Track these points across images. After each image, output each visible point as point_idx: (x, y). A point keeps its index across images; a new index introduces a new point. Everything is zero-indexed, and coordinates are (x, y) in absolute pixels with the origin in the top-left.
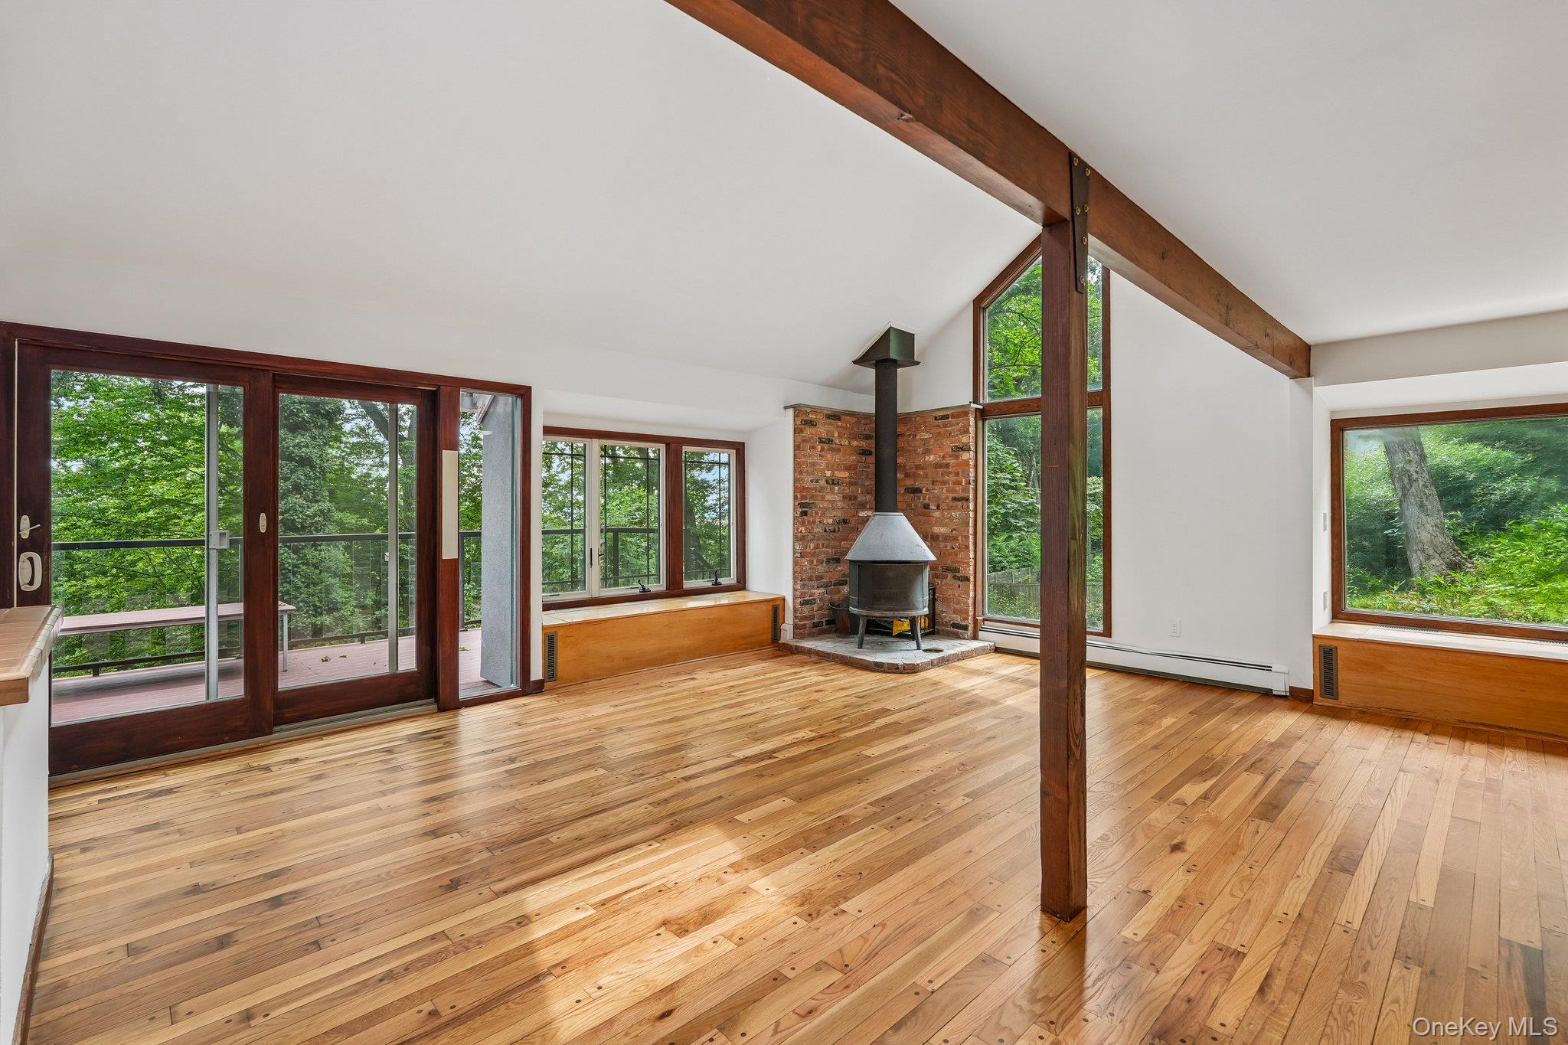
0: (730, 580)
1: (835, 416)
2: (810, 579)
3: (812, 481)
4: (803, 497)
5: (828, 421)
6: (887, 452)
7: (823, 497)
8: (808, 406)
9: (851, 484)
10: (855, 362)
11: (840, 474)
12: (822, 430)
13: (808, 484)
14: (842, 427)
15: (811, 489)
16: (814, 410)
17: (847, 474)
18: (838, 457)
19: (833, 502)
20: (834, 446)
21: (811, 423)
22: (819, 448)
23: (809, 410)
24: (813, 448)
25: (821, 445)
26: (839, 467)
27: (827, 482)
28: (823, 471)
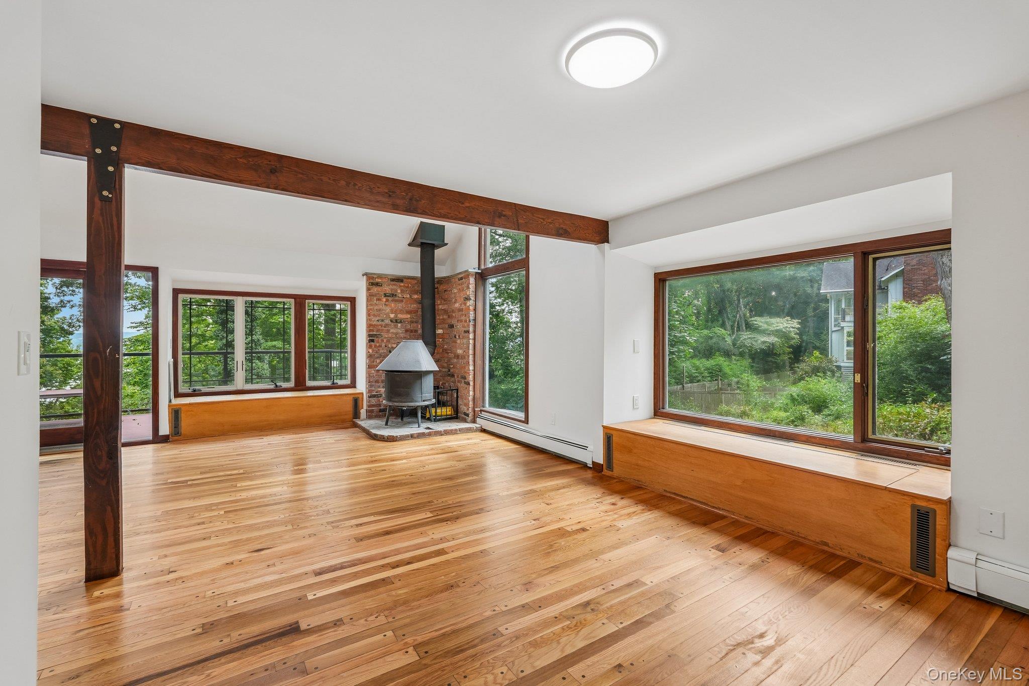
1: (398, 280)
2: (377, 381)
3: (378, 321)
4: (373, 331)
5: (392, 283)
7: (388, 331)
8: (374, 274)
9: (412, 322)
10: (409, 245)
11: (400, 316)
12: (387, 289)
13: (375, 322)
14: (404, 286)
15: (377, 325)
16: (380, 276)
17: (409, 316)
18: (400, 305)
19: (396, 334)
20: (397, 298)
21: (377, 284)
22: (384, 300)
23: (375, 276)
24: (379, 300)
25: (386, 298)
26: (401, 312)
27: (391, 321)
28: (387, 315)
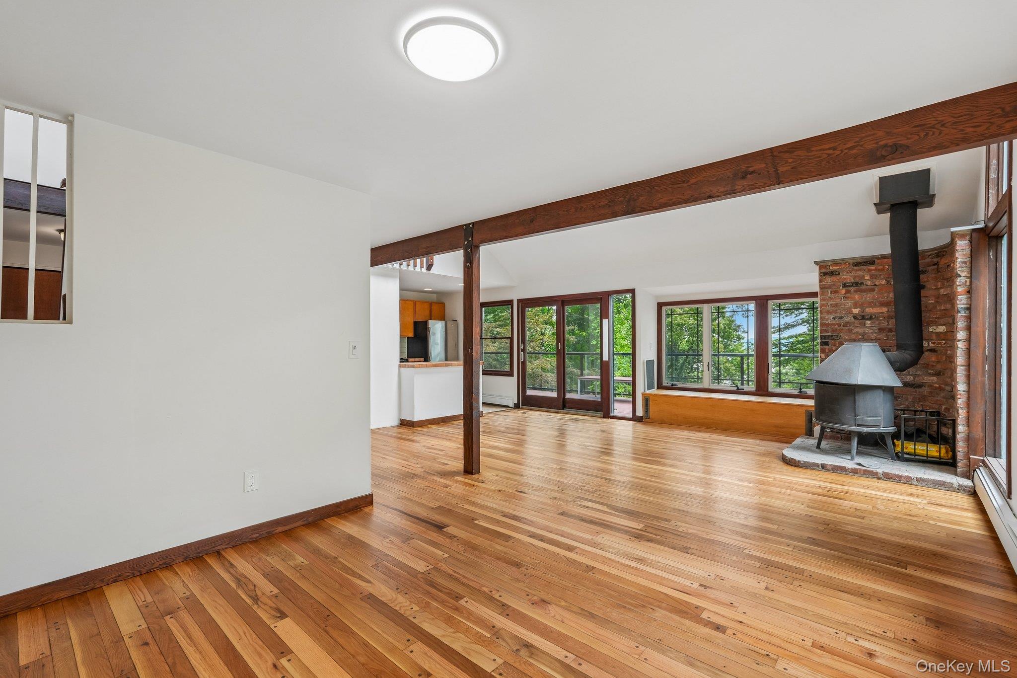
1: (866, 262)
3: (834, 318)
4: (827, 331)
5: (855, 268)
7: (850, 331)
11: (869, 310)
12: (848, 277)
13: (830, 321)
14: (876, 270)
15: (833, 324)
16: (836, 262)
17: (885, 309)
18: (868, 297)
20: (864, 287)
21: (832, 273)
22: (843, 291)
23: (829, 264)
24: (834, 292)
25: (847, 288)
26: (871, 304)
27: (855, 318)
28: (849, 311)
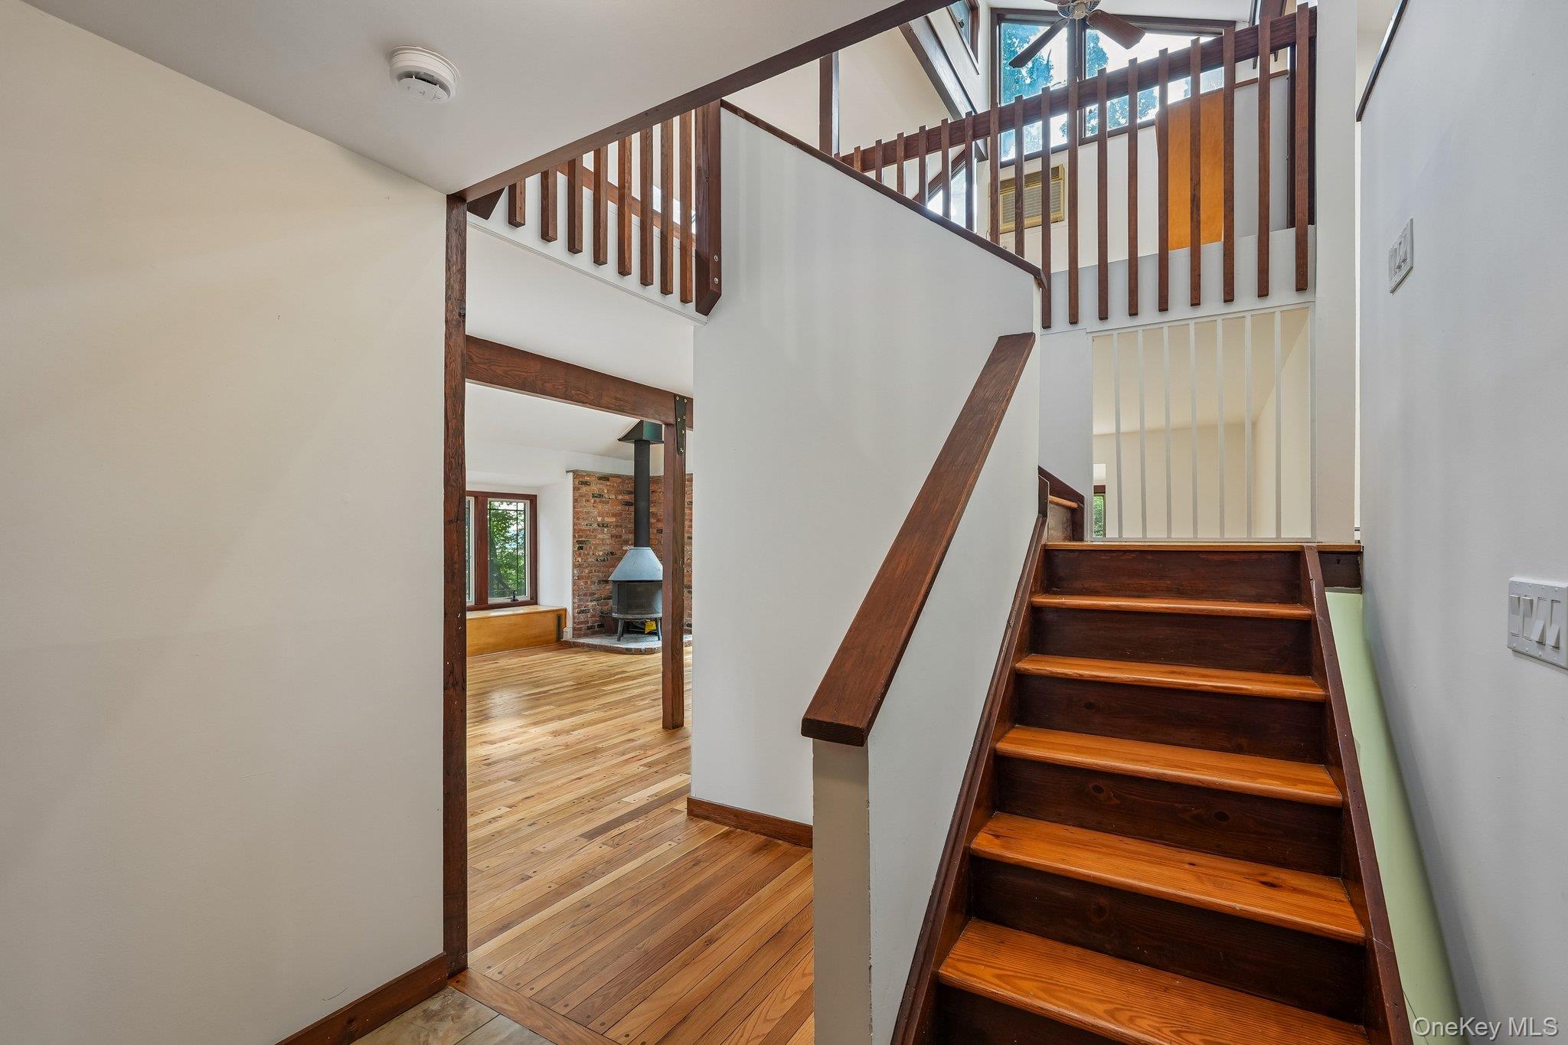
0: (526, 597)
1: (605, 478)
2: (585, 595)
3: (587, 525)
4: (580, 536)
5: (600, 481)
6: (642, 504)
7: (595, 536)
8: (585, 472)
9: (617, 526)
10: (619, 440)
11: (607, 520)
12: (595, 488)
13: (584, 527)
14: (610, 485)
15: (586, 530)
16: (589, 474)
17: (614, 519)
18: (607, 507)
19: (603, 540)
20: (604, 499)
21: (586, 483)
22: (592, 501)
23: (584, 474)
24: (588, 501)
25: (594, 498)
26: (608, 514)
27: (599, 525)
28: (595, 518)
